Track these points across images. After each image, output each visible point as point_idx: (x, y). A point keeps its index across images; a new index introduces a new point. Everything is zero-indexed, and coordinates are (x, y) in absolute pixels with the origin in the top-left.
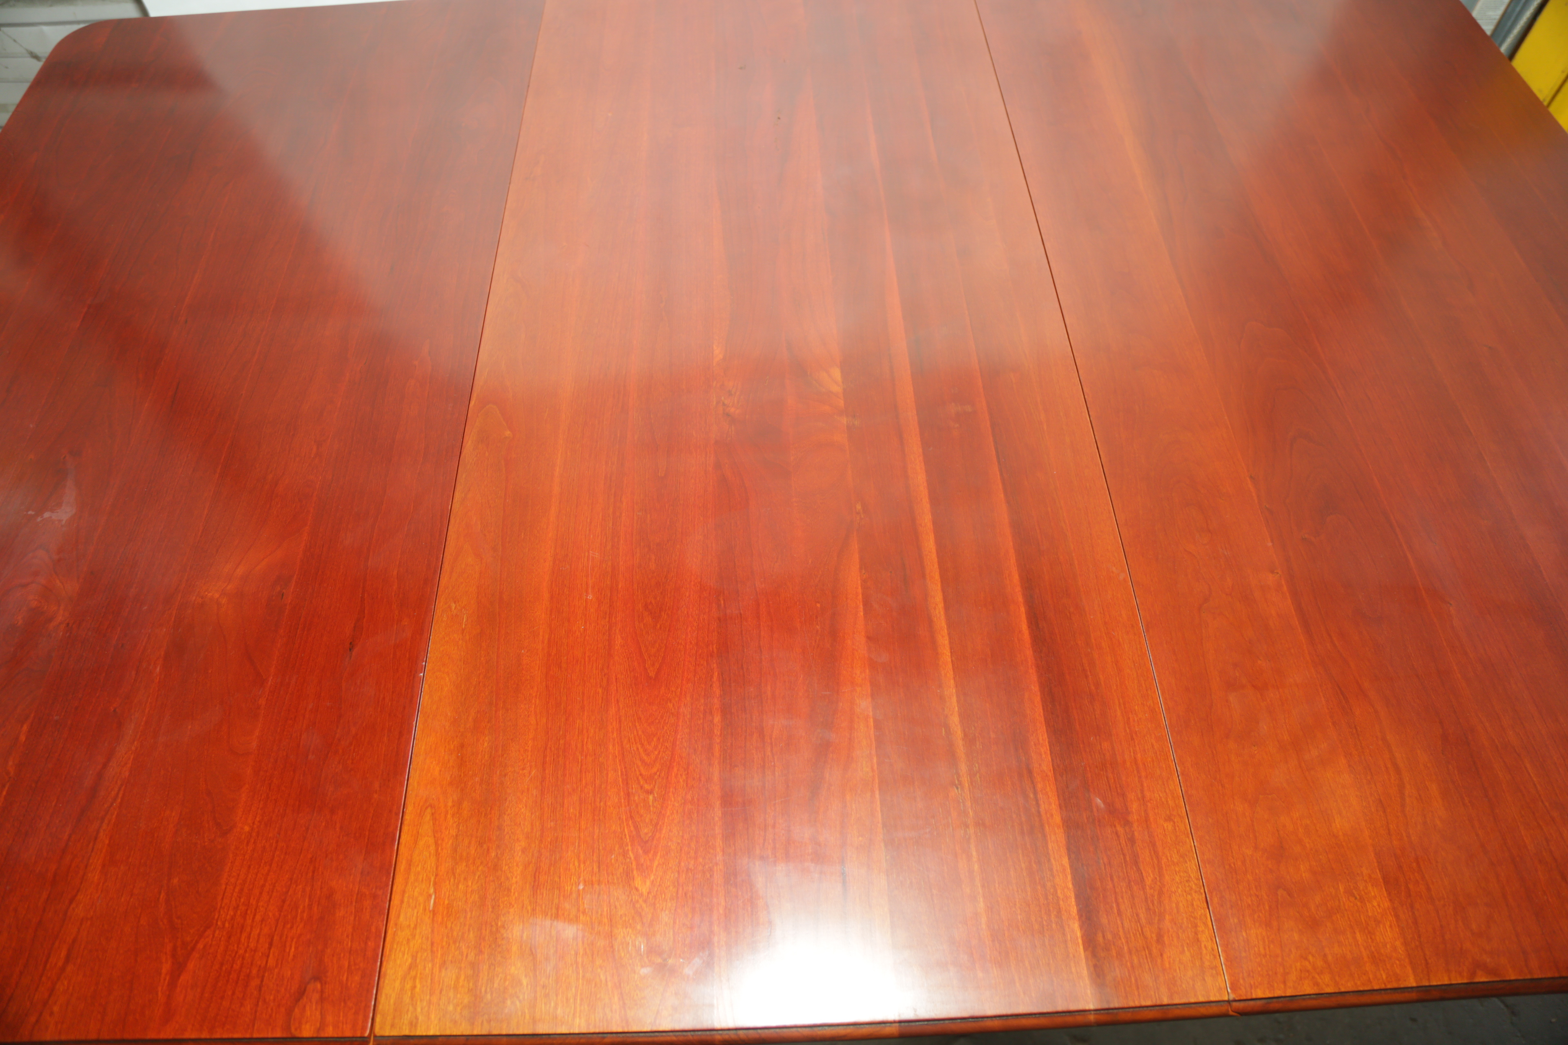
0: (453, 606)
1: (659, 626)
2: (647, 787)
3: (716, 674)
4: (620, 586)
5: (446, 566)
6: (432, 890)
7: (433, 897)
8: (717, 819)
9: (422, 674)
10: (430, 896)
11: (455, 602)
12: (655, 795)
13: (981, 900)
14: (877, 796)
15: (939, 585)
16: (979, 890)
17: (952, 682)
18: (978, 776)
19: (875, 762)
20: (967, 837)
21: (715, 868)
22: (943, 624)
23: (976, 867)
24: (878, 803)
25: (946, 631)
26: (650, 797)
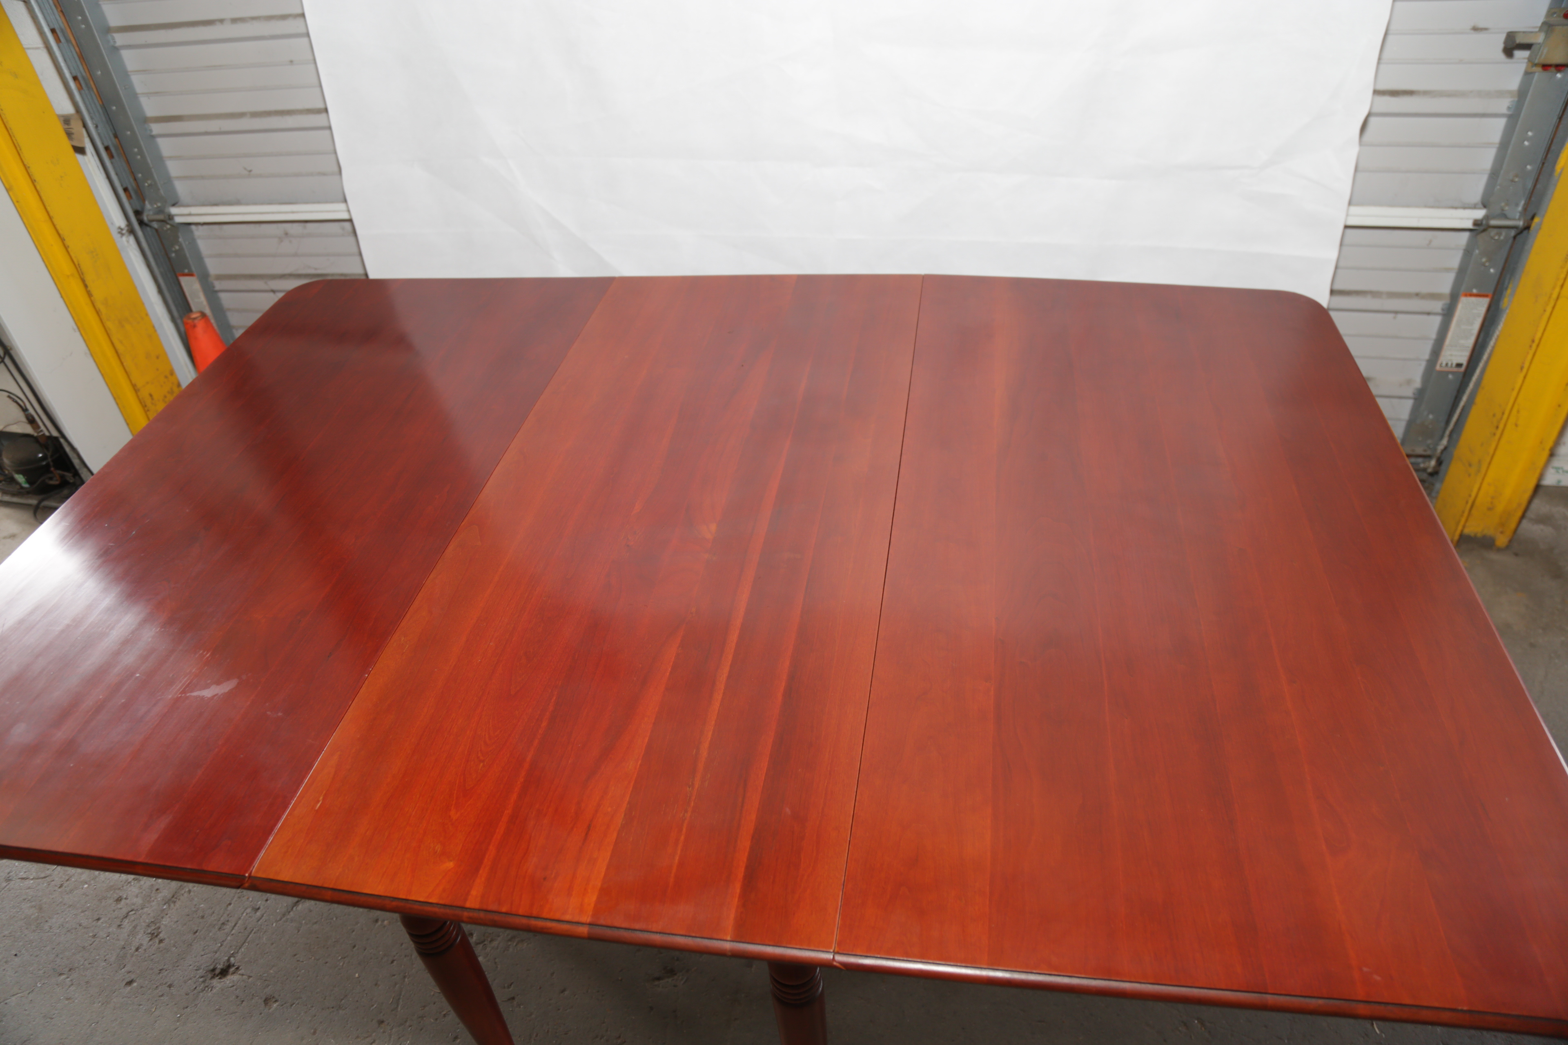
0: (403, 639)
1: (529, 665)
2: (482, 758)
3: (555, 698)
4: (514, 639)
5: (408, 616)
6: (321, 798)
7: (320, 802)
8: (519, 783)
9: (367, 675)
10: (318, 801)
11: (404, 637)
12: (485, 764)
13: (677, 858)
14: (632, 784)
15: (730, 663)
16: (679, 852)
17: (713, 722)
18: (707, 783)
19: (639, 763)
20: (684, 818)
21: (506, 812)
22: (723, 687)
23: (682, 838)
24: (631, 789)
25: (722, 691)
26: (482, 764)
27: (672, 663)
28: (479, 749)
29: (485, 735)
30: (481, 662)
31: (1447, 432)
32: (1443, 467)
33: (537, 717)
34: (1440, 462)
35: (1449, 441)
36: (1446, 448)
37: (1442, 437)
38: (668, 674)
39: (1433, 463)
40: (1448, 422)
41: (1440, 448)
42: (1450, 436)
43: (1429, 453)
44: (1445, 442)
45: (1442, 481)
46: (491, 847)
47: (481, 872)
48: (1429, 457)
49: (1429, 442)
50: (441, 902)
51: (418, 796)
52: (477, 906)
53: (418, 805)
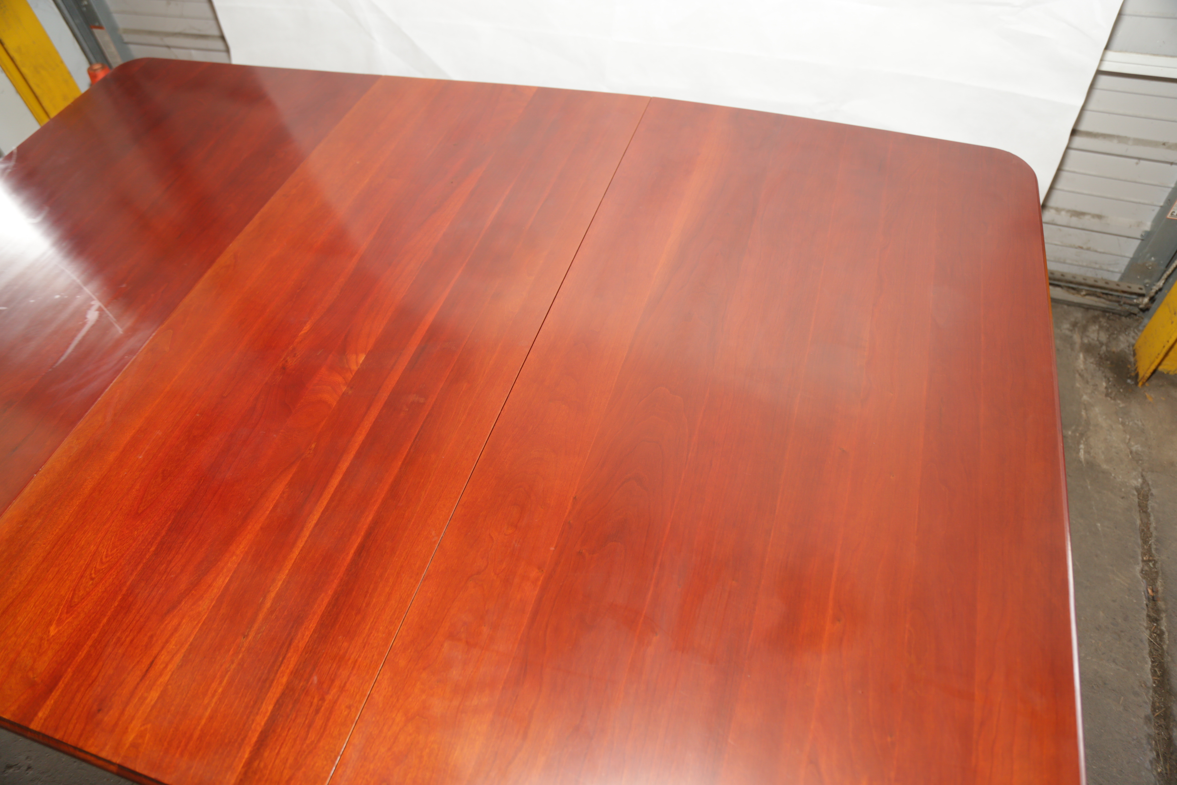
1: (162, 485)
2: (93, 575)
4: (159, 455)
12: (94, 582)
13: (209, 710)
14: (200, 625)
15: (323, 509)
16: (213, 705)
17: (287, 571)
18: (260, 635)
19: (213, 604)
20: (229, 669)
21: (93, 635)
22: (308, 534)
23: (220, 690)
24: (197, 630)
25: (306, 539)
26: (91, 582)
27: (275, 502)
28: (95, 566)
29: (104, 552)
30: (126, 475)
31: (1165, 276)
32: (1154, 306)
33: (150, 539)
34: (1152, 299)
35: (1164, 284)
36: (1160, 290)
37: (1159, 280)
38: (268, 512)
39: (1146, 300)
40: (1168, 266)
41: (1155, 288)
42: (1167, 279)
43: (1143, 292)
44: (1161, 284)
45: (1150, 318)
46: (69, 670)
47: (53, 694)
48: (1143, 296)
49: (1147, 281)
50: (12, 719)
51: (32, 606)
52: (38, 729)
53: (29, 615)
